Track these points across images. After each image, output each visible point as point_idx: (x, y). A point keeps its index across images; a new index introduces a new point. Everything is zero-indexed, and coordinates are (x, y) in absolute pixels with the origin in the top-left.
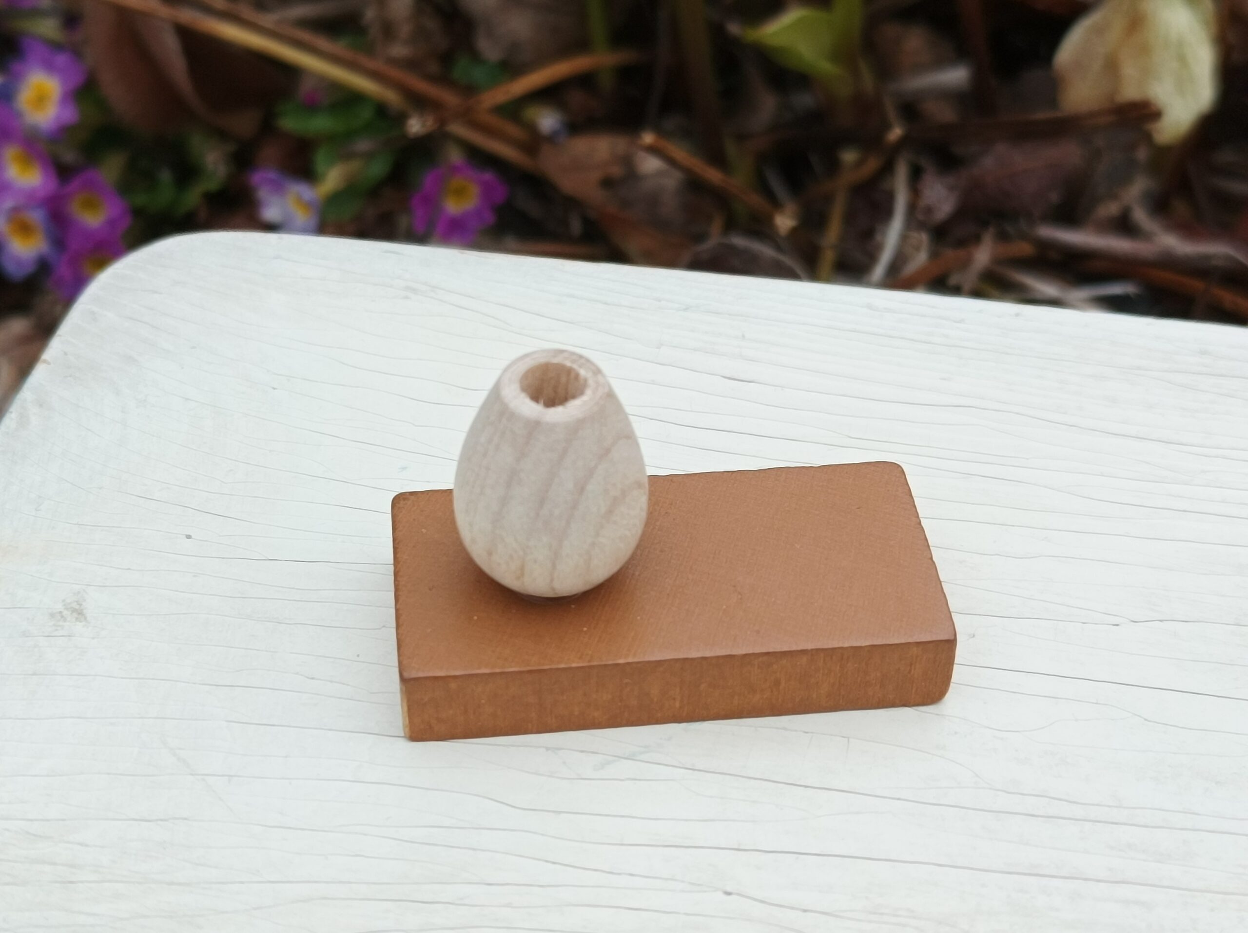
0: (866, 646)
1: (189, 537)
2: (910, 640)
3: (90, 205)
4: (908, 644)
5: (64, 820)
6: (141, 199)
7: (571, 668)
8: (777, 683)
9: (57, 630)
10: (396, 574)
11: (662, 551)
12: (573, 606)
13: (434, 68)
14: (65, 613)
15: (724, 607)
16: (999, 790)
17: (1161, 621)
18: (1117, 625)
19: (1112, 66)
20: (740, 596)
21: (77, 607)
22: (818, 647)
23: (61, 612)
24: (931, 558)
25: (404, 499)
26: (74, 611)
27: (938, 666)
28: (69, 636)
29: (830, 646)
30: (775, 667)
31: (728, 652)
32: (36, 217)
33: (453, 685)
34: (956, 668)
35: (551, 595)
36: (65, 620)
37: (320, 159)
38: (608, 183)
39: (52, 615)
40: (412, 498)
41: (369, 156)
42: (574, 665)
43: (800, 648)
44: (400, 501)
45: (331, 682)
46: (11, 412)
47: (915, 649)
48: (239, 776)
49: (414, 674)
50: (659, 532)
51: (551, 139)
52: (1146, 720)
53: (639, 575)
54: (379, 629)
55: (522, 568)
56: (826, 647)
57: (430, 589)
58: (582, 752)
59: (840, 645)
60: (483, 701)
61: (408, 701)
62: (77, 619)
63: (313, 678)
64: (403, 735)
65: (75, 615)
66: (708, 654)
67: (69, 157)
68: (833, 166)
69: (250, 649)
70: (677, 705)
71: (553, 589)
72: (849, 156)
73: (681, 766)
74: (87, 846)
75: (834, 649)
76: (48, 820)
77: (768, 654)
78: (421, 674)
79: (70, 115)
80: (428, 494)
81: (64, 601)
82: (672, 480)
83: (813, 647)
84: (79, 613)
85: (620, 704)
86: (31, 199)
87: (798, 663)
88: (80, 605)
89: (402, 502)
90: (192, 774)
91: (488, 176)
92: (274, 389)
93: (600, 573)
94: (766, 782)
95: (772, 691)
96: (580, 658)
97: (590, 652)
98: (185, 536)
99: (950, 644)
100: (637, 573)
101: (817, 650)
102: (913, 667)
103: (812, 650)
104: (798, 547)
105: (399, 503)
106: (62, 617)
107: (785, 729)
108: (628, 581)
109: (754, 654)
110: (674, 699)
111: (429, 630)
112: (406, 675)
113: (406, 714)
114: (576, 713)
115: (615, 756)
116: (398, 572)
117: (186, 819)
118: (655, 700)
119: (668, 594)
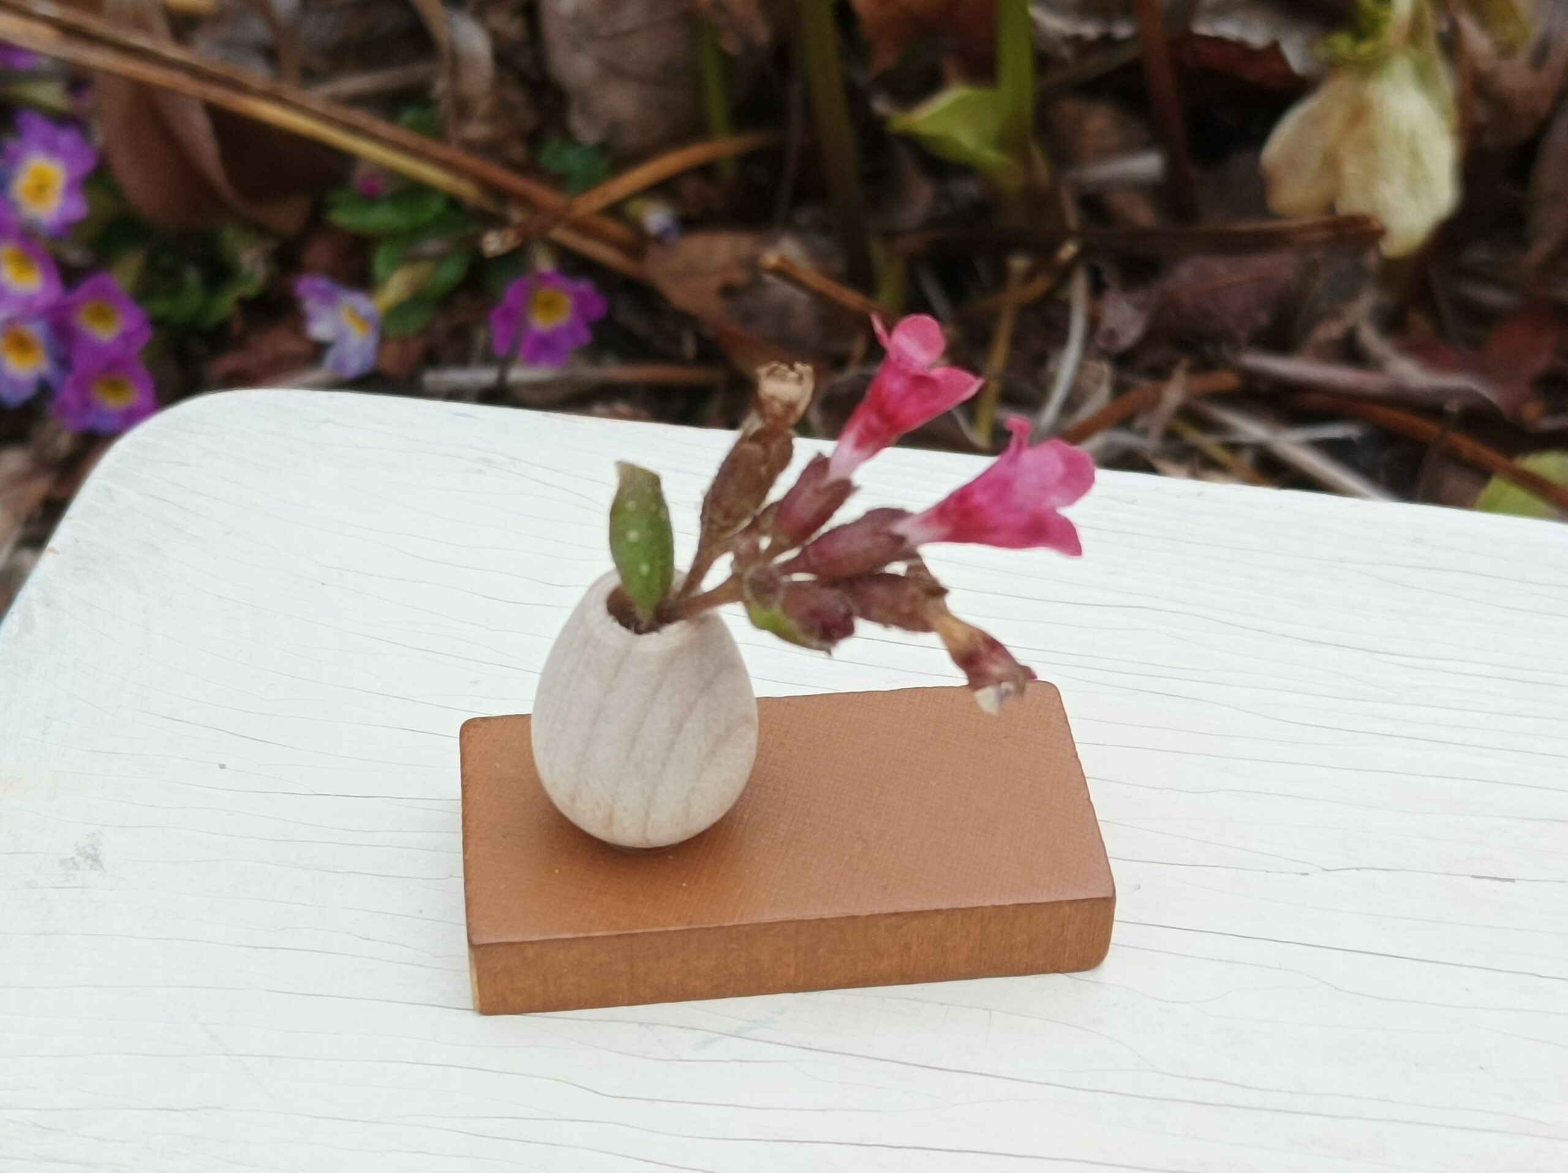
0: (1010, 905)
1: (222, 766)
2: (1061, 898)
3: (101, 315)
4: (1059, 903)
5: (78, 1109)
6: (162, 307)
7: (668, 932)
8: (908, 947)
9: (68, 880)
10: (465, 818)
11: (775, 790)
12: (671, 857)
13: (518, 152)
14: (79, 860)
15: (847, 858)
16: (1163, 1073)
17: (1358, 869)
18: (1307, 874)
19: (1331, 163)
20: (865, 845)
21: (92, 852)
22: (954, 907)
23: (73, 859)
24: (1089, 799)
25: (475, 727)
26: (88, 856)
27: (1095, 927)
28: (83, 887)
29: (968, 905)
30: (905, 929)
31: (849, 912)
32: (36, 330)
33: (530, 952)
34: (1116, 927)
35: (645, 846)
36: (78, 868)
37: (381, 261)
38: (728, 291)
39: (63, 862)
40: (484, 724)
41: (439, 259)
42: (671, 928)
43: (933, 907)
44: (469, 729)
45: (389, 943)
46: (13, 613)
47: (1067, 908)
48: (281, 1057)
49: (485, 940)
50: (773, 767)
51: (660, 239)
52: (1336, 988)
53: (748, 819)
54: (446, 879)
55: (610, 817)
56: (964, 906)
57: (504, 837)
58: (681, 1027)
59: (980, 904)
60: (565, 970)
61: (478, 970)
62: (91, 866)
63: (368, 939)
64: (472, 1007)
65: (89, 862)
66: (827, 915)
67: (75, 256)
68: (1001, 274)
69: (295, 903)
70: (792, 972)
71: (647, 840)
72: (1019, 263)
73: (797, 1045)
74: (105, 1140)
75: (973, 909)
76: (59, 1110)
77: (896, 914)
78: (493, 940)
79: (78, 209)
80: (502, 720)
81: (76, 844)
82: (788, 704)
83: (949, 907)
84: (94, 859)
85: (725, 972)
86: (29, 309)
87: (932, 925)
88: (96, 849)
89: (472, 730)
90: (227, 1055)
91: (585, 286)
92: (323, 584)
93: (702, 818)
94: (894, 1064)
95: (902, 956)
96: (678, 919)
97: (690, 913)
98: (218, 766)
99: (1108, 902)
100: (746, 817)
101: (954, 910)
102: (1065, 928)
103: (948, 910)
104: (934, 784)
105: (468, 731)
106: (74, 864)
107: (916, 999)
108: (735, 826)
109: (879, 915)
110: (788, 966)
111: (503, 886)
112: (476, 941)
113: (476, 985)
114: (675, 983)
115: (719, 1033)
116: (467, 815)
117: (220, 1108)
118: (766, 967)
119: (782, 843)
